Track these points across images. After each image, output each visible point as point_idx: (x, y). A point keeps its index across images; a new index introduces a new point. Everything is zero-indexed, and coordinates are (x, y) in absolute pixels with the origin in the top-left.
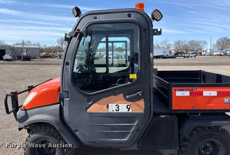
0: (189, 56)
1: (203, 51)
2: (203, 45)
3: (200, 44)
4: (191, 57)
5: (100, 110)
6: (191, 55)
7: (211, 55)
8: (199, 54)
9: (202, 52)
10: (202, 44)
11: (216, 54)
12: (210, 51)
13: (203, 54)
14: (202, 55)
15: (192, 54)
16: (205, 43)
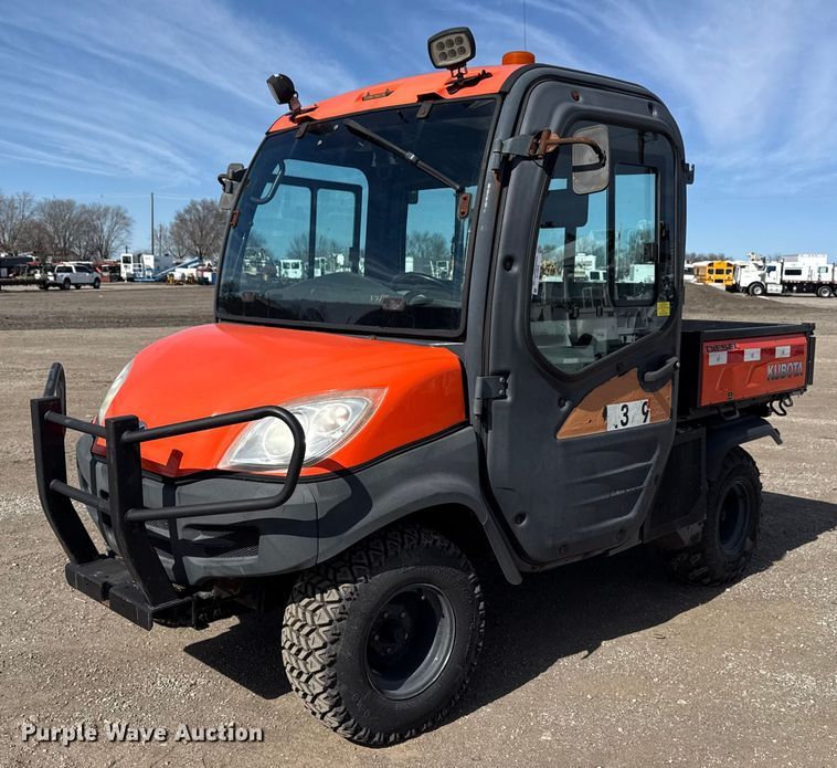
0: (67, 279)
1: (126, 260)
2: (111, 231)
3: (97, 223)
4: (78, 286)
5: (587, 430)
6: (75, 276)
7: (164, 280)
8: (105, 274)
9: (122, 265)
10: (108, 223)
11: (183, 276)
12: (156, 260)
13: (124, 275)
14: (121, 279)
15: (81, 274)
16: (121, 219)
